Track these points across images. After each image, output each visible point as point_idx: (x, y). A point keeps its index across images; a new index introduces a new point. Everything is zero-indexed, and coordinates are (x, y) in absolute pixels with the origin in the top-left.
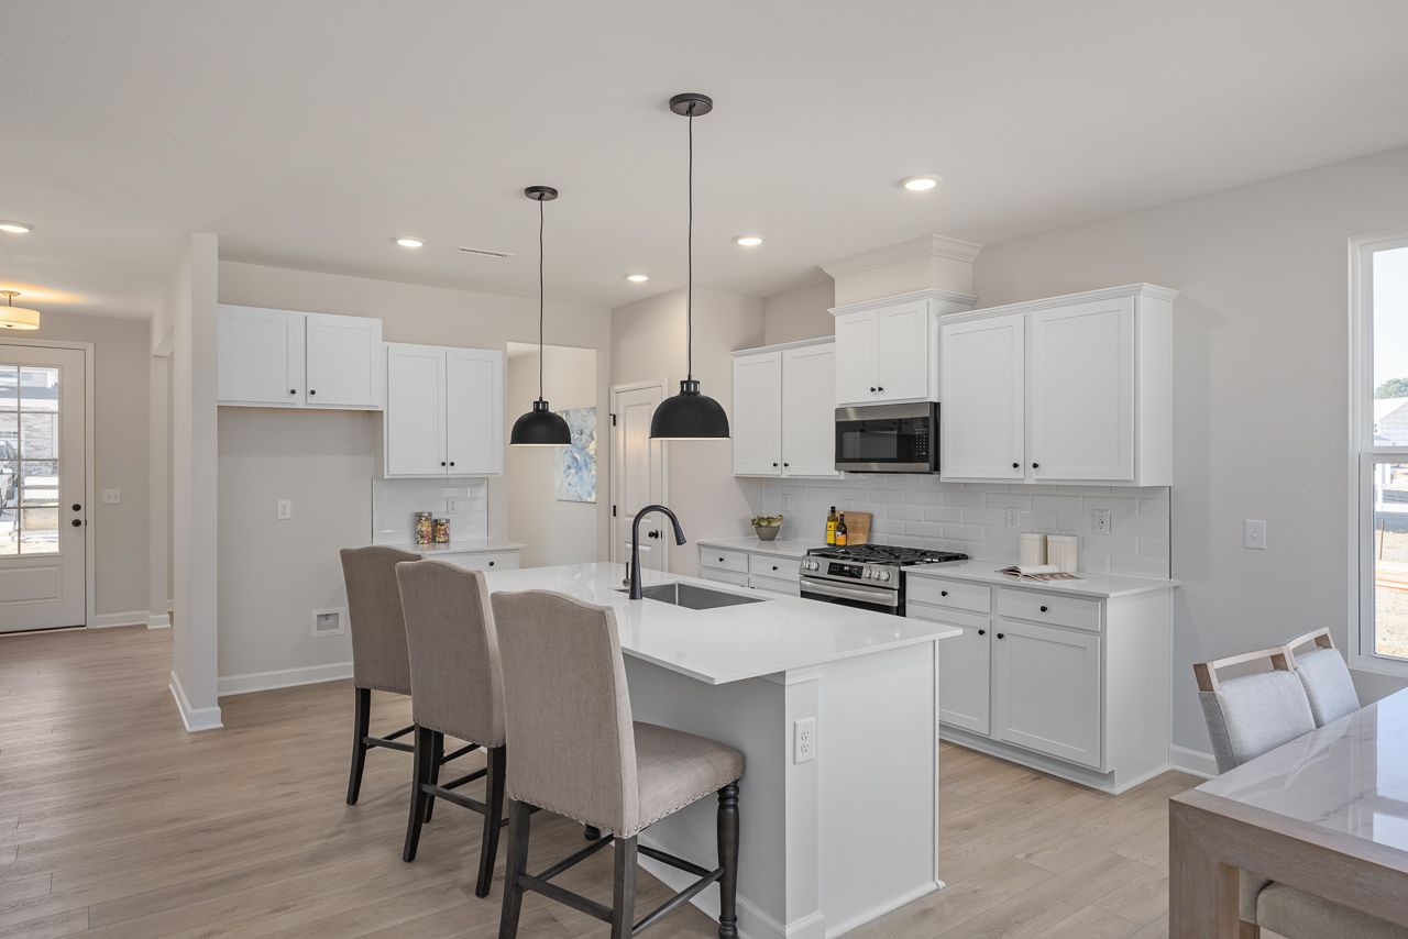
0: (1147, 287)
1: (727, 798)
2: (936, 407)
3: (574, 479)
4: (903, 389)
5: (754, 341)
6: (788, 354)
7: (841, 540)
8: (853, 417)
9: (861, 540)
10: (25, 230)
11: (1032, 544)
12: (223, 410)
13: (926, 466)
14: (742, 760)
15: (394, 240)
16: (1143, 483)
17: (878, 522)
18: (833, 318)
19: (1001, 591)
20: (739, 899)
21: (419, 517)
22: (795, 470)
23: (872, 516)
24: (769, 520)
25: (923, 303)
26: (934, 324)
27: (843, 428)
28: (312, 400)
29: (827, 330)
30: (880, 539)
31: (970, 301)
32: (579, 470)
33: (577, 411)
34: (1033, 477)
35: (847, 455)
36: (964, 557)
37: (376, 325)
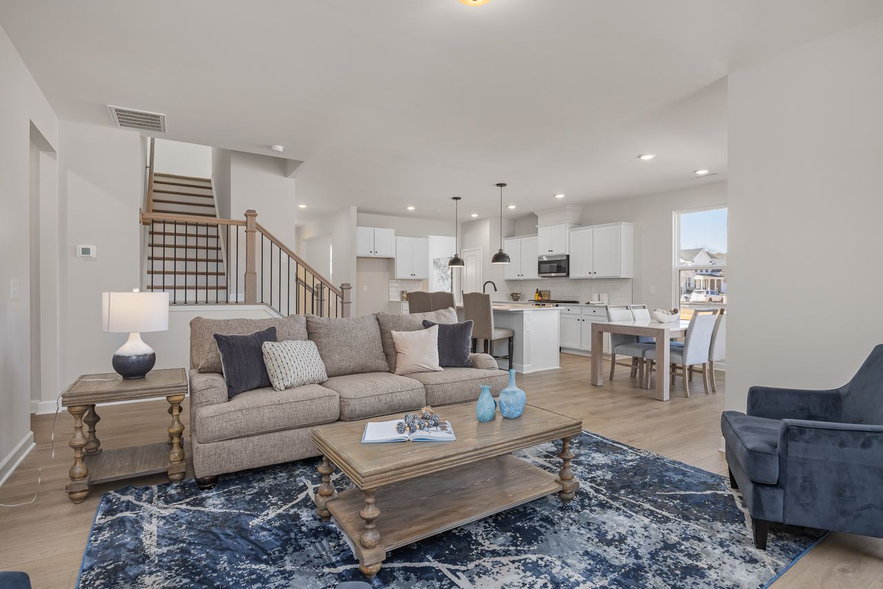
0: (623, 223)
1: (511, 339)
2: (568, 256)
3: (441, 284)
4: (559, 251)
5: (511, 235)
6: (522, 239)
7: (540, 298)
8: (545, 259)
9: (547, 298)
10: (305, 206)
11: (595, 296)
12: (357, 257)
13: (565, 274)
14: (513, 332)
15: (406, 207)
16: (622, 277)
17: (551, 293)
18: (537, 229)
19: (584, 308)
20: (513, 364)
21: (403, 292)
22: (525, 277)
23: (550, 291)
24: (516, 294)
25: (564, 225)
26: (568, 231)
27: (541, 263)
28: (376, 254)
29: (535, 232)
30: (552, 298)
31: (579, 224)
32: (444, 280)
33: (443, 259)
34: (594, 276)
35: (542, 271)
36: (577, 302)
37: (393, 231)
